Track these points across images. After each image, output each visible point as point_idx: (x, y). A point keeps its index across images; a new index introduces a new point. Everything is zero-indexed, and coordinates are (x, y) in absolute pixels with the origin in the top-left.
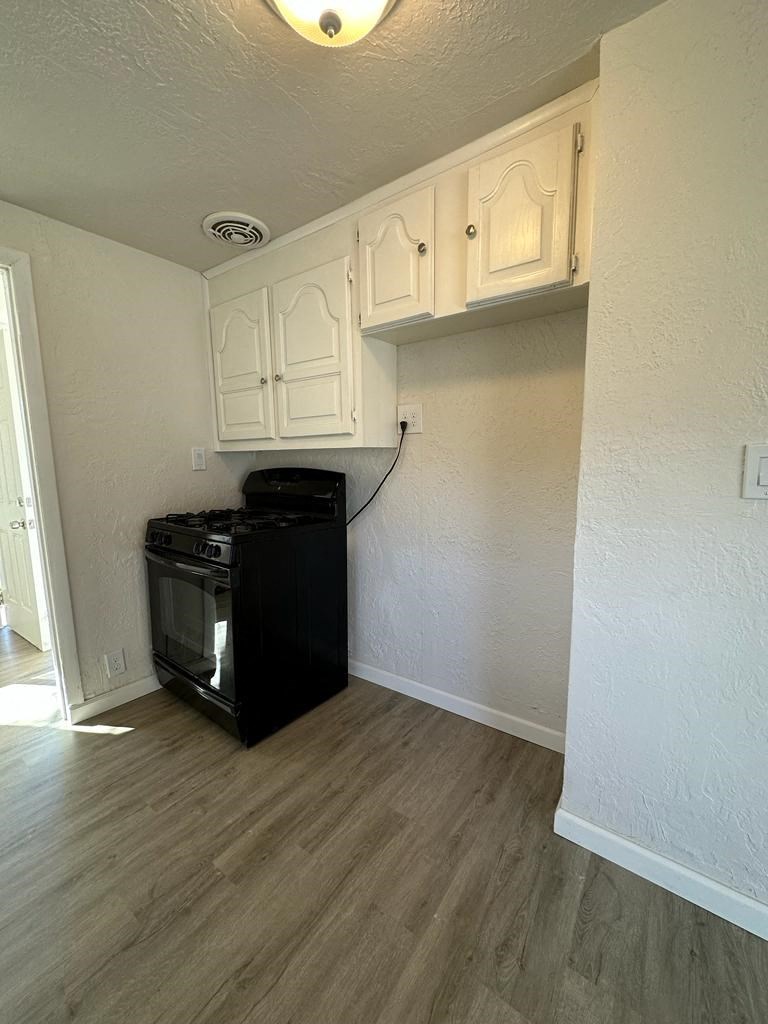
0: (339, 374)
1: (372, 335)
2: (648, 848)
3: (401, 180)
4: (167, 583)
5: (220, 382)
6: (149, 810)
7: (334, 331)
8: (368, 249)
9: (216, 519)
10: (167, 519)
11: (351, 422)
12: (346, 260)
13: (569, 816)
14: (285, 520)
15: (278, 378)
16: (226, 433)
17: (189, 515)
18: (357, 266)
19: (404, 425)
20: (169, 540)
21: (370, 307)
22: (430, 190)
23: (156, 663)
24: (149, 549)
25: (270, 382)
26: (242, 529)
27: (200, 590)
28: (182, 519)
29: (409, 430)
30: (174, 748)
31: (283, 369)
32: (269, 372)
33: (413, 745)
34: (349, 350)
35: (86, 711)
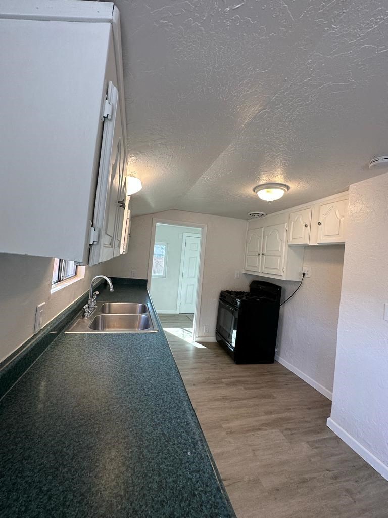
0: (280, 256)
1: (290, 246)
2: (356, 439)
3: (303, 205)
4: (223, 310)
5: (247, 252)
6: (210, 365)
7: (280, 244)
8: (292, 222)
9: (239, 294)
10: (226, 291)
11: (282, 272)
12: (286, 224)
13: (332, 421)
14: (259, 299)
15: (263, 255)
16: (247, 268)
17: (232, 291)
18: (289, 226)
19: (304, 274)
20: (225, 297)
21: (291, 239)
22: (310, 209)
23: (216, 333)
24: (220, 299)
25: (261, 255)
26: (245, 299)
27: (232, 315)
28: (230, 292)
29: (306, 276)
30: (217, 356)
31: (265, 252)
32: (261, 252)
33: (289, 386)
34: (284, 250)
35: (198, 339)
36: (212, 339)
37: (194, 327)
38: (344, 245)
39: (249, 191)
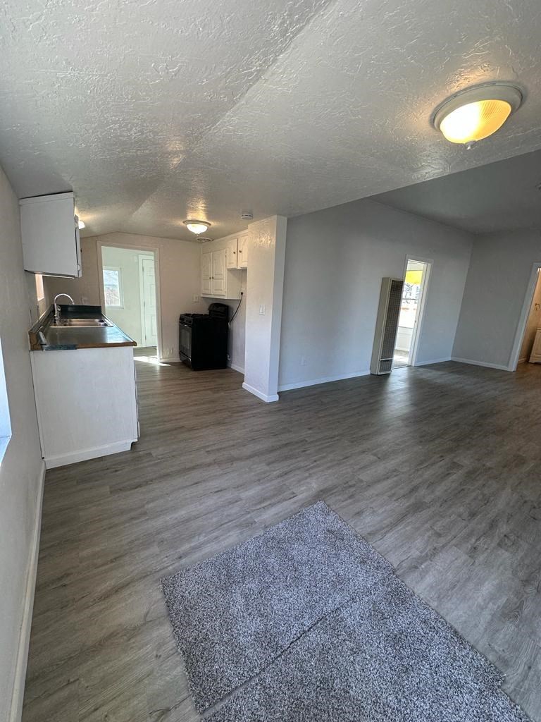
1: (228, 269)
5: (203, 276)
7: (222, 268)
8: (228, 249)
10: (186, 314)
11: (224, 292)
12: (225, 250)
13: (245, 383)
16: (204, 291)
19: (242, 293)
22: (237, 239)
24: (180, 321)
25: (212, 278)
31: (214, 276)
32: (212, 276)
34: (225, 273)
35: (163, 361)
36: (177, 359)
37: (158, 353)
38: (246, 269)
39: (181, 223)
